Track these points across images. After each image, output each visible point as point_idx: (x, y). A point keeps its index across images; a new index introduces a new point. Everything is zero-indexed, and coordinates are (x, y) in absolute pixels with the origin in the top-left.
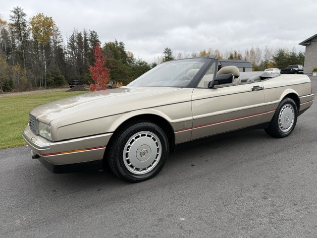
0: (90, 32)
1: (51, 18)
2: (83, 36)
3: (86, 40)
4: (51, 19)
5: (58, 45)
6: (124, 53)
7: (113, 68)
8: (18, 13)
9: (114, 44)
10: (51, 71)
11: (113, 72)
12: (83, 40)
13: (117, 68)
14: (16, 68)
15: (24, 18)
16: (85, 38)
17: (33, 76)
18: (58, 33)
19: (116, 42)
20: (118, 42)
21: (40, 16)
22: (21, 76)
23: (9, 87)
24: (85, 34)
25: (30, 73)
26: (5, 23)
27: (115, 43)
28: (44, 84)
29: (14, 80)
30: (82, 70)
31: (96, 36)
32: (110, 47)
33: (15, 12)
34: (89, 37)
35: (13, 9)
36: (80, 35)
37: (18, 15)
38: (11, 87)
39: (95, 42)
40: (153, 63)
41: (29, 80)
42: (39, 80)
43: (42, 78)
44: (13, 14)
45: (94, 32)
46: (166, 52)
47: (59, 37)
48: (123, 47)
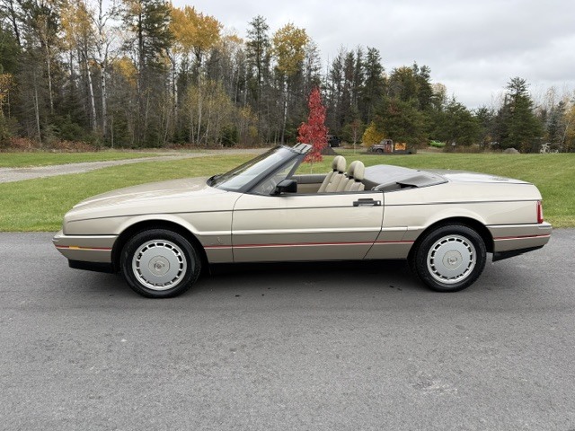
0: (367, 51)
1: (304, 30)
2: (355, 57)
3: (359, 65)
4: (303, 32)
5: (313, 73)
6: (426, 88)
7: (393, 116)
8: (259, 26)
9: (409, 70)
10: (293, 119)
11: (392, 124)
12: (355, 66)
13: (400, 116)
14: (245, 113)
15: (266, 32)
16: (359, 60)
17: (266, 126)
18: (315, 54)
19: (415, 66)
20: (419, 67)
21: (288, 28)
22: (250, 125)
23: (231, 139)
24: (360, 54)
25: (263, 121)
26: (241, 41)
27: (412, 68)
28: (280, 139)
29: (240, 131)
30: (345, 118)
31: (376, 58)
32: (401, 75)
33: (254, 24)
34: (364, 59)
35: (252, 21)
36: (351, 55)
37: (259, 29)
38: (235, 140)
39: (375, 68)
40: (482, 107)
41: (259, 132)
42: (274, 132)
43: (278, 129)
44: (252, 28)
45: (374, 50)
46: (512, 86)
47: (315, 60)
48: (427, 76)
